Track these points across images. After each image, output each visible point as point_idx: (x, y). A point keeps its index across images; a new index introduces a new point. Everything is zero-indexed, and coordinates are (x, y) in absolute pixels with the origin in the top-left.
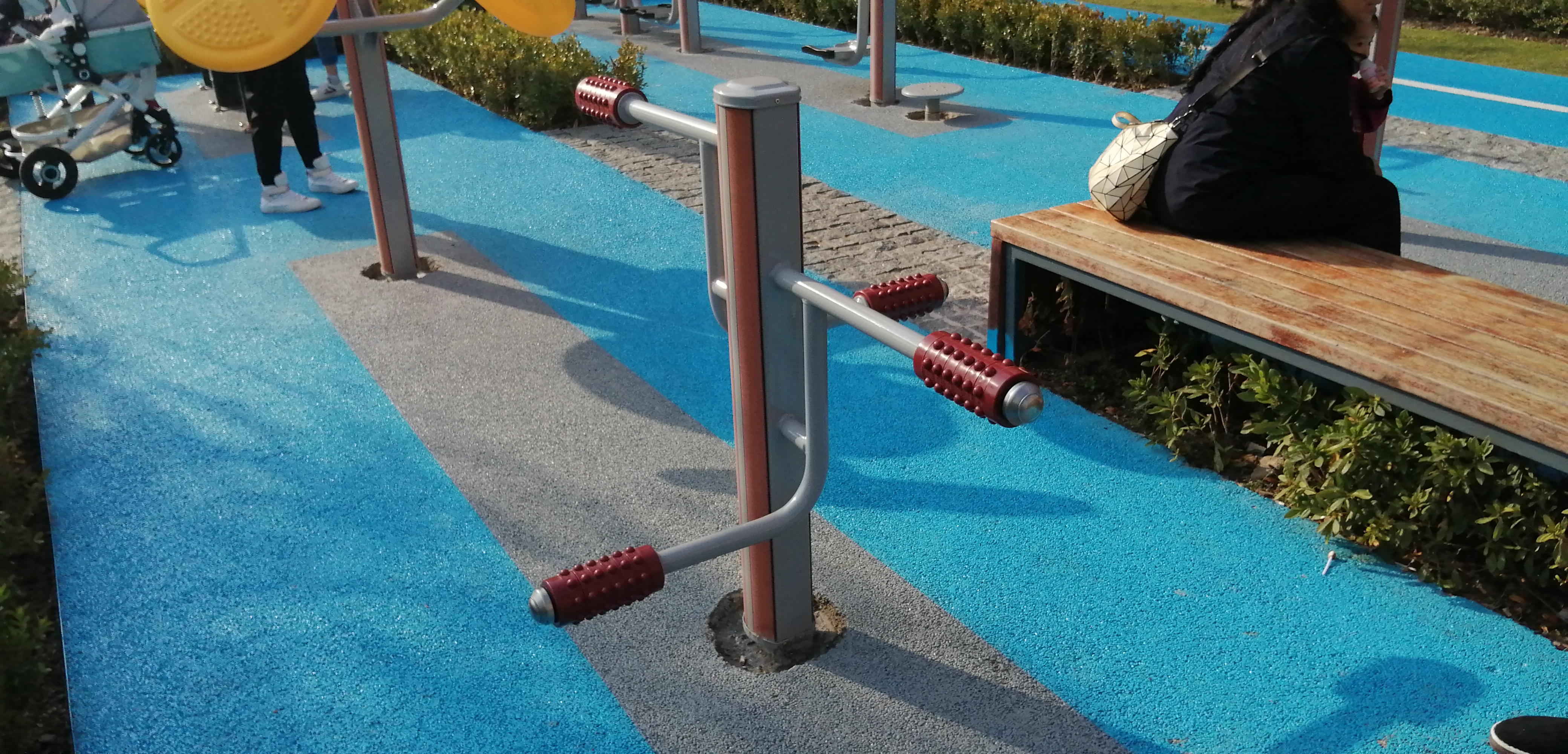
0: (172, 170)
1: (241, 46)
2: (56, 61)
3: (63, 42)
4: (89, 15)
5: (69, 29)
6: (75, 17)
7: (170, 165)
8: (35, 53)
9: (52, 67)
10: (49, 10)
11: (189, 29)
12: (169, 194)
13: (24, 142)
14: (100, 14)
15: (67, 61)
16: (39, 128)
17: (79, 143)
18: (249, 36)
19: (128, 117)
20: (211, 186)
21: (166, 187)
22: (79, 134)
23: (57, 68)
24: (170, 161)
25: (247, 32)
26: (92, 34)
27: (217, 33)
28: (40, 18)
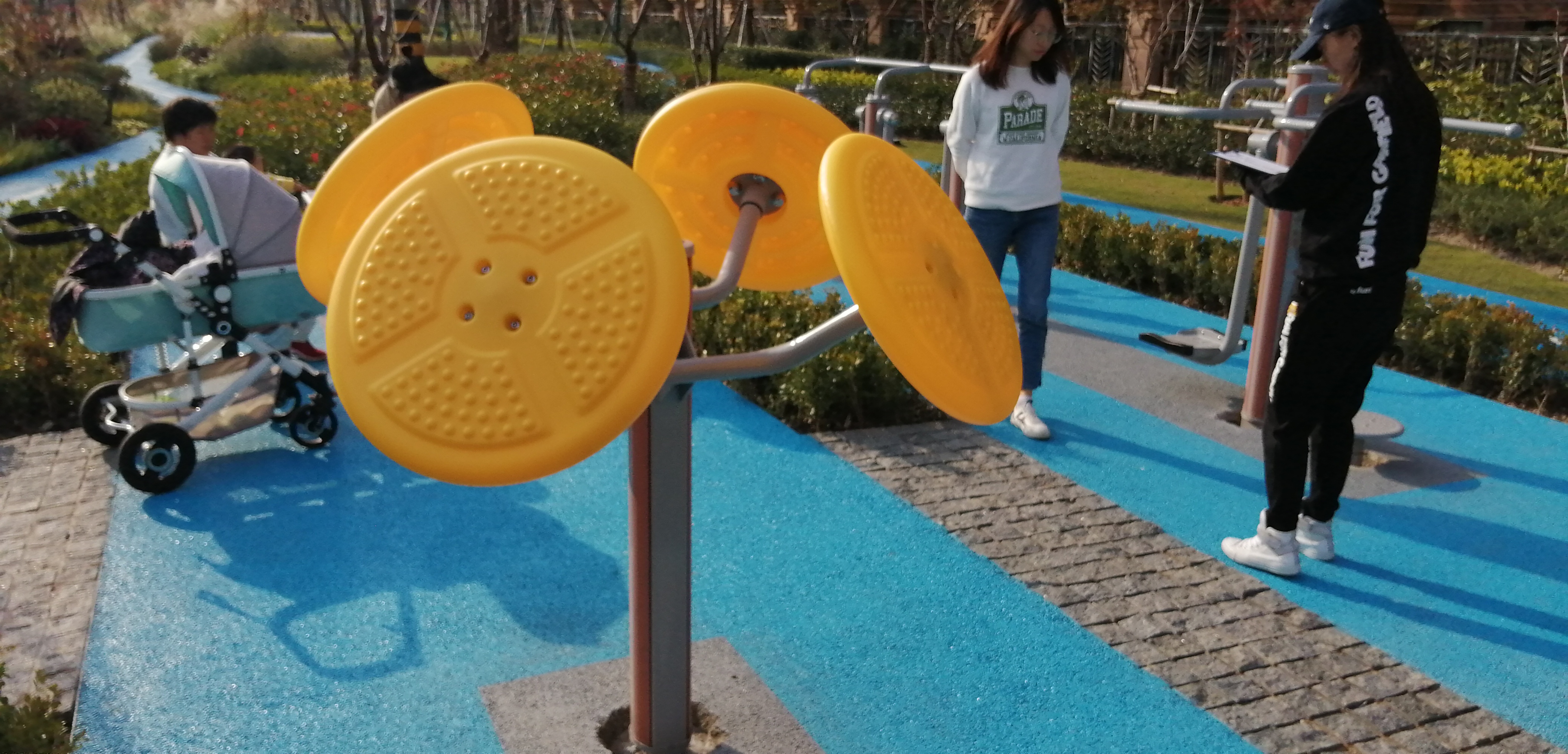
0: (320, 455)
1: (490, 445)
2: (188, 309)
3: (203, 284)
4: (242, 249)
5: (212, 267)
6: (223, 252)
7: (319, 446)
8: (164, 297)
9: (183, 316)
10: (192, 236)
11: (397, 401)
12: (313, 503)
13: (133, 410)
14: (257, 249)
15: (204, 309)
16: (157, 385)
17: (204, 416)
18: (506, 427)
19: (274, 382)
20: (371, 493)
21: (310, 487)
22: (207, 404)
23: (190, 318)
24: (320, 440)
25: (503, 419)
26: (242, 274)
27: (447, 414)
28: (180, 243)
